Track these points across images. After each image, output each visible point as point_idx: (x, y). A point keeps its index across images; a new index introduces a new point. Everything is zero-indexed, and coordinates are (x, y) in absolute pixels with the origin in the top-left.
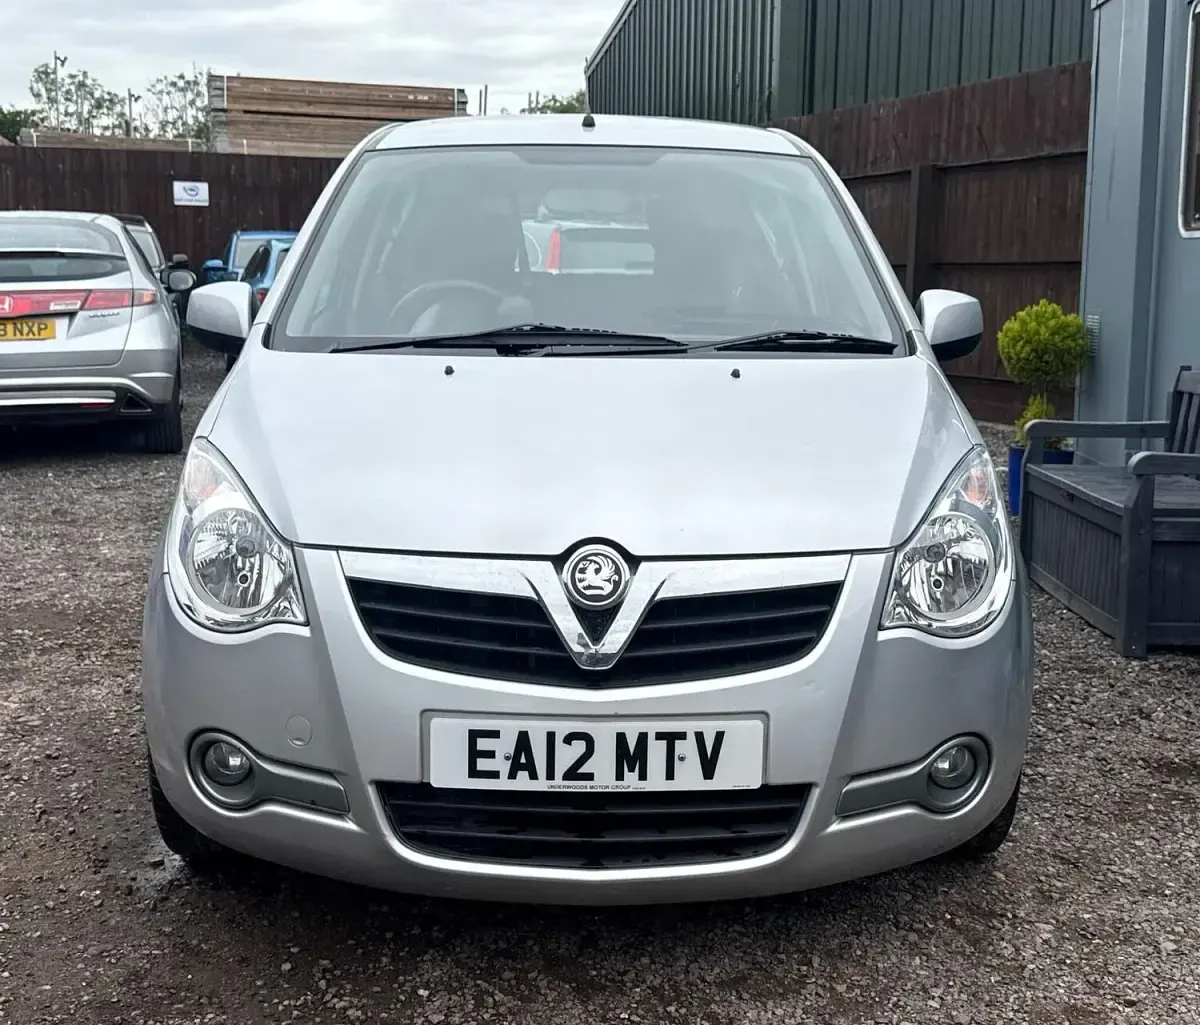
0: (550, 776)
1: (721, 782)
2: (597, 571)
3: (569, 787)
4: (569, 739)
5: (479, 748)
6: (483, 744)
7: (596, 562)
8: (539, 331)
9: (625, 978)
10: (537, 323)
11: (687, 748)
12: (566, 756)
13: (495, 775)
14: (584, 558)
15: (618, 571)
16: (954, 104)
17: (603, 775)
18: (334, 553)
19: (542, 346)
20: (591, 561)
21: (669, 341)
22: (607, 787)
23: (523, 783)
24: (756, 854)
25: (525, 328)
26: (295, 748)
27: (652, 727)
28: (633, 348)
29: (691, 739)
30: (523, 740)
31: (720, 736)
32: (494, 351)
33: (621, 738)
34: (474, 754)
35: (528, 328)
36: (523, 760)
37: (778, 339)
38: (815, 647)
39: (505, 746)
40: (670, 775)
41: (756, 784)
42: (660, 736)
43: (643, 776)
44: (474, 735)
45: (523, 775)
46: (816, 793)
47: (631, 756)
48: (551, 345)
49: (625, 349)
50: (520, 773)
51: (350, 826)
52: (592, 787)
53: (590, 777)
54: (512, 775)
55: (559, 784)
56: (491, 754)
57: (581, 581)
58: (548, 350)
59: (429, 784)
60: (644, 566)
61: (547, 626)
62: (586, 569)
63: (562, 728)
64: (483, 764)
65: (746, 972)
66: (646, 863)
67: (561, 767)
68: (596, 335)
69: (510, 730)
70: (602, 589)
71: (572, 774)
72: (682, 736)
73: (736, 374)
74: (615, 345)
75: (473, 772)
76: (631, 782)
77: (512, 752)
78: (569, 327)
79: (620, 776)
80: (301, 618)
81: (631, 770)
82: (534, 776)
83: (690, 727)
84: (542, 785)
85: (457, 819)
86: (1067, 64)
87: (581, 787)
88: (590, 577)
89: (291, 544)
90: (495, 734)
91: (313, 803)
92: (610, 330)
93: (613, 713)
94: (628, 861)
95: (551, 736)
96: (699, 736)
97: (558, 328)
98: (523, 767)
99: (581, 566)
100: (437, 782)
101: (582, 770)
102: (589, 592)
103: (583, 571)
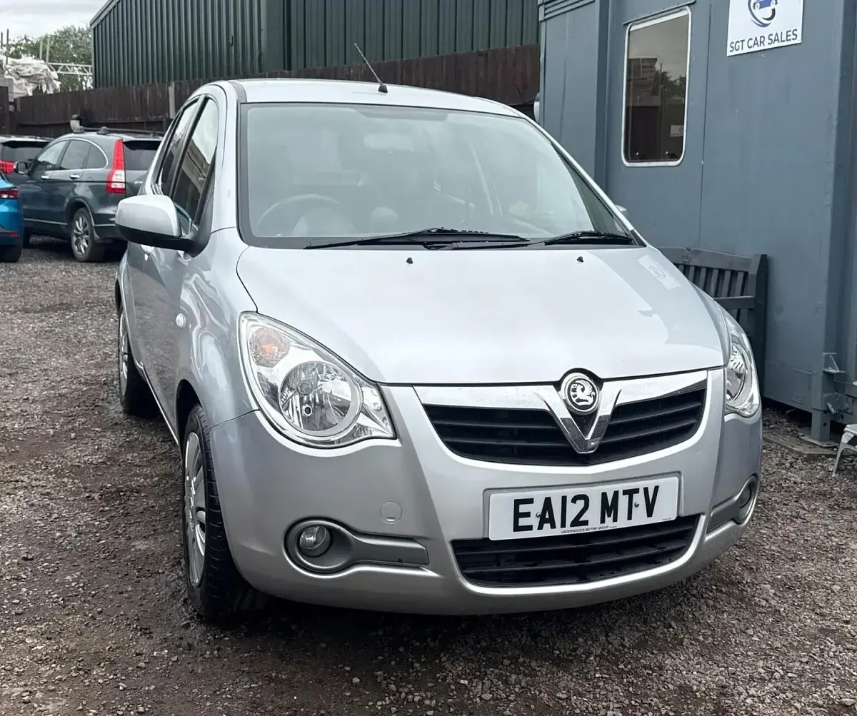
0: (563, 525)
1: (657, 518)
2: (583, 390)
3: (574, 531)
4: (574, 500)
5: (520, 511)
6: (523, 508)
7: (581, 384)
8: (441, 232)
9: (578, 653)
10: (440, 228)
11: (639, 499)
12: (573, 510)
13: (529, 528)
14: (573, 382)
15: (594, 390)
16: (404, 71)
17: (594, 522)
18: (411, 388)
19: (450, 243)
20: (578, 384)
21: (521, 239)
22: (595, 528)
23: (547, 531)
24: (671, 561)
25: (433, 231)
26: (390, 525)
27: (621, 487)
28: (505, 244)
29: (642, 491)
30: (548, 503)
31: (657, 488)
32: (422, 247)
33: (604, 495)
34: (518, 515)
35: (434, 231)
36: (547, 516)
37: (578, 236)
38: (698, 428)
39: (536, 508)
40: (630, 517)
41: (673, 518)
42: (625, 492)
43: (615, 520)
44: (518, 503)
45: (547, 526)
46: (703, 519)
47: (609, 508)
48: (456, 242)
49: (500, 244)
50: (545, 525)
51: (429, 573)
52: (587, 530)
53: (586, 523)
54: (540, 527)
55: (569, 530)
56: (527, 515)
57: (575, 396)
58: (455, 245)
59: (488, 538)
60: (605, 384)
61: (554, 428)
62: (576, 389)
63: (571, 493)
64: (523, 522)
65: (642, 638)
66: (613, 575)
67: (570, 518)
68: (477, 235)
69: (540, 497)
70: (587, 401)
71: (576, 522)
72: (637, 491)
73: (580, 260)
74: (489, 241)
75: (517, 528)
76: (610, 524)
77: (541, 512)
78: (460, 230)
79: (603, 521)
80: (390, 434)
81: (609, 516)
82: (553, 526)
83: (640, 485)
84: (558, 531)
85: (497, 560)
86: (482, 50)
87: (581, 530)
88: (580, 395)
89: (377, 385)
90: (530, 501)
91: (400, 561)
92: (485, 232)
93: (601, 480)
94: (603, 575)
95: (564, 499)
96: (646, 490)
97: (453, 231)
98: (547, 521)
99: (572, 387)
100: (493, 537)
101: (582, 519)
102: (580, 404)
103: (574, 390)
